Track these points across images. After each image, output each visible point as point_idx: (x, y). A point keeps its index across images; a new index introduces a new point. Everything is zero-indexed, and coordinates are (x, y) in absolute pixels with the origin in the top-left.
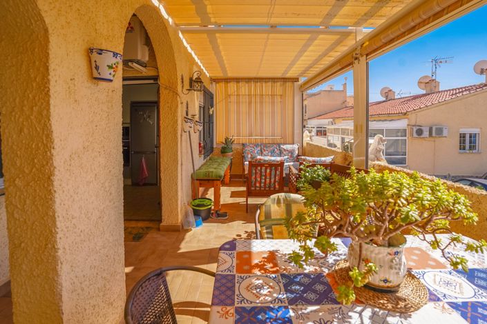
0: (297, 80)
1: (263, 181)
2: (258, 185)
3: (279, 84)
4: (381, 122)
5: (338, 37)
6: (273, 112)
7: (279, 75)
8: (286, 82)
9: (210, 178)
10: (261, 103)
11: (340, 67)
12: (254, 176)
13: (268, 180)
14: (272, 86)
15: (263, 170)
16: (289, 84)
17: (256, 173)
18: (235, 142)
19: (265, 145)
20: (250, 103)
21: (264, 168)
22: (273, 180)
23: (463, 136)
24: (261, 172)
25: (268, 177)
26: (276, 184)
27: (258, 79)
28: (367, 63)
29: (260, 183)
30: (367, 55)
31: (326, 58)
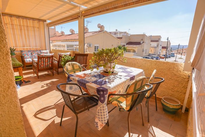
0: (45, 21)
1: (44, 64)
2: (42, 66)
3: (36, 22)
4: (72, 42)
5: (73, 7)
6: (35, 35)
7: (38, 17)
8: (40, 21)
9: (15, 67)
10: (28, 30)
11: (71, 19)
12: (40, 63)
13: (46, 64)
14: (33, 22)
15: (44, 60)
16: (41, 22)
17: (41, 61)
18: (16, 50)
19: (33, 51)
20: (21, 29)
21: (45, 59)
22: (48, 63)
23: (95, 47)
24: (43, 60)
25: (47, 62)
26: (50, 65)
27: (24, 17)
28: (84, 19)
29: (43, 65)
30: (84, 16)
31: (64, 14)
